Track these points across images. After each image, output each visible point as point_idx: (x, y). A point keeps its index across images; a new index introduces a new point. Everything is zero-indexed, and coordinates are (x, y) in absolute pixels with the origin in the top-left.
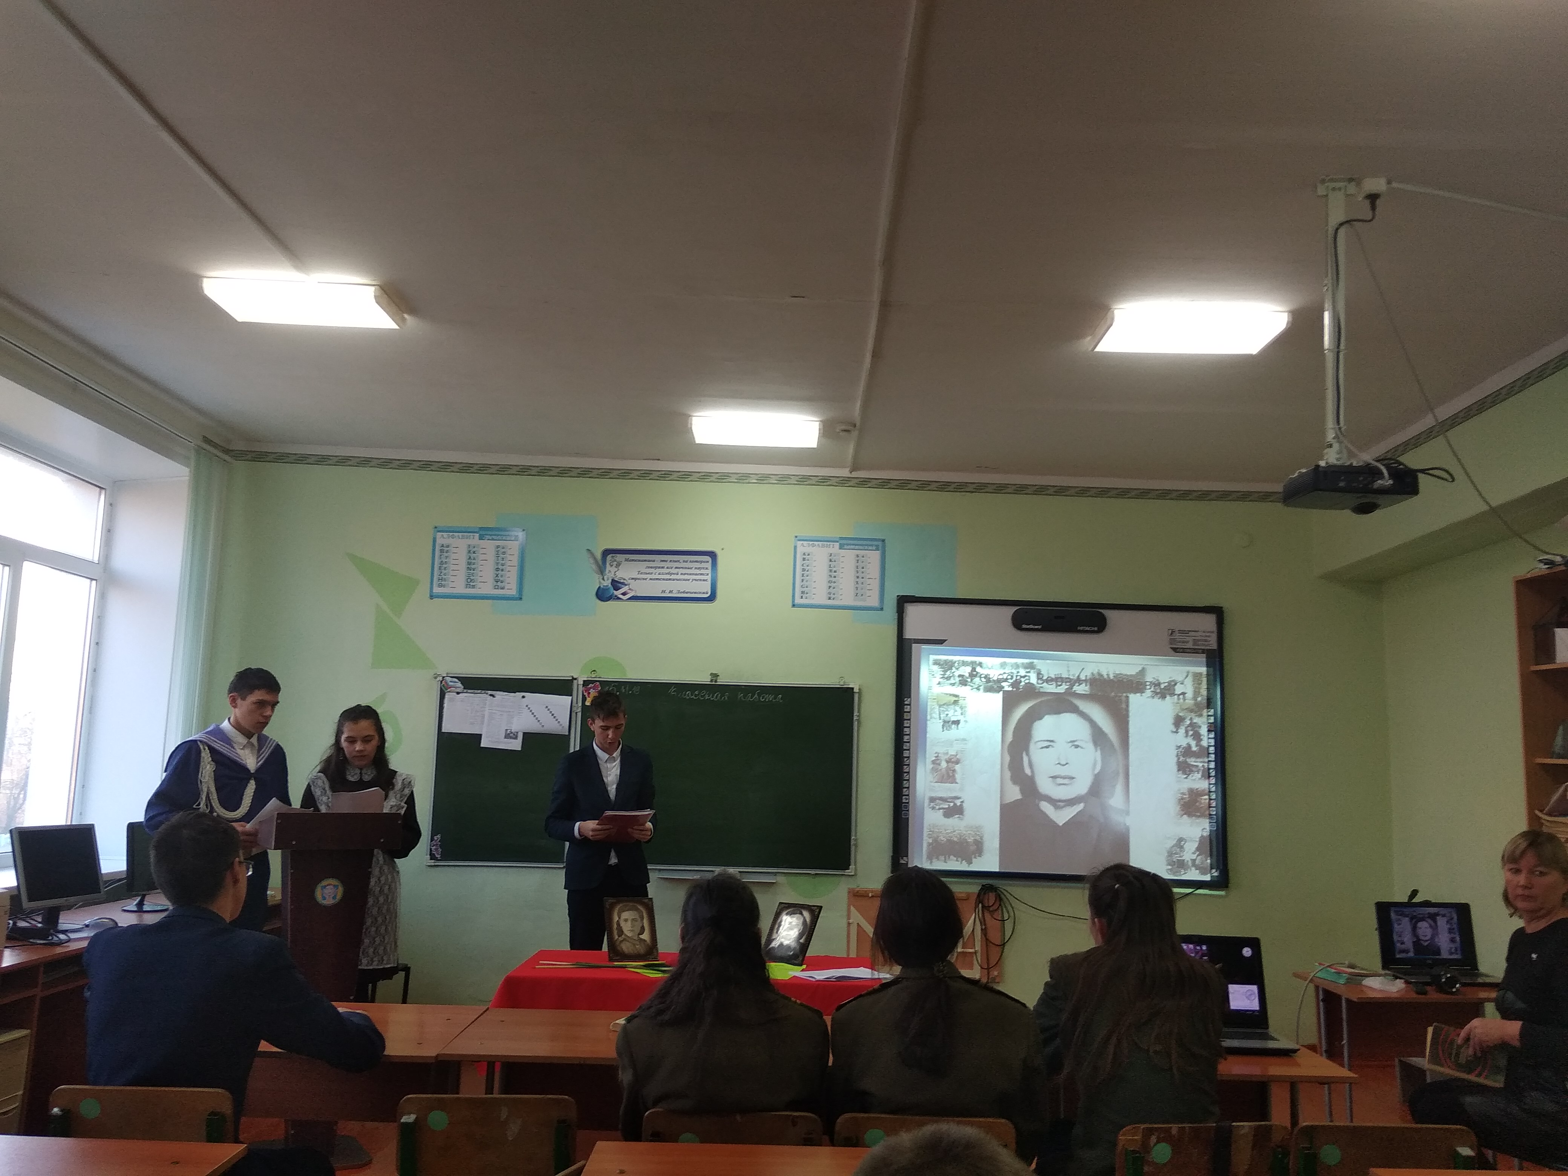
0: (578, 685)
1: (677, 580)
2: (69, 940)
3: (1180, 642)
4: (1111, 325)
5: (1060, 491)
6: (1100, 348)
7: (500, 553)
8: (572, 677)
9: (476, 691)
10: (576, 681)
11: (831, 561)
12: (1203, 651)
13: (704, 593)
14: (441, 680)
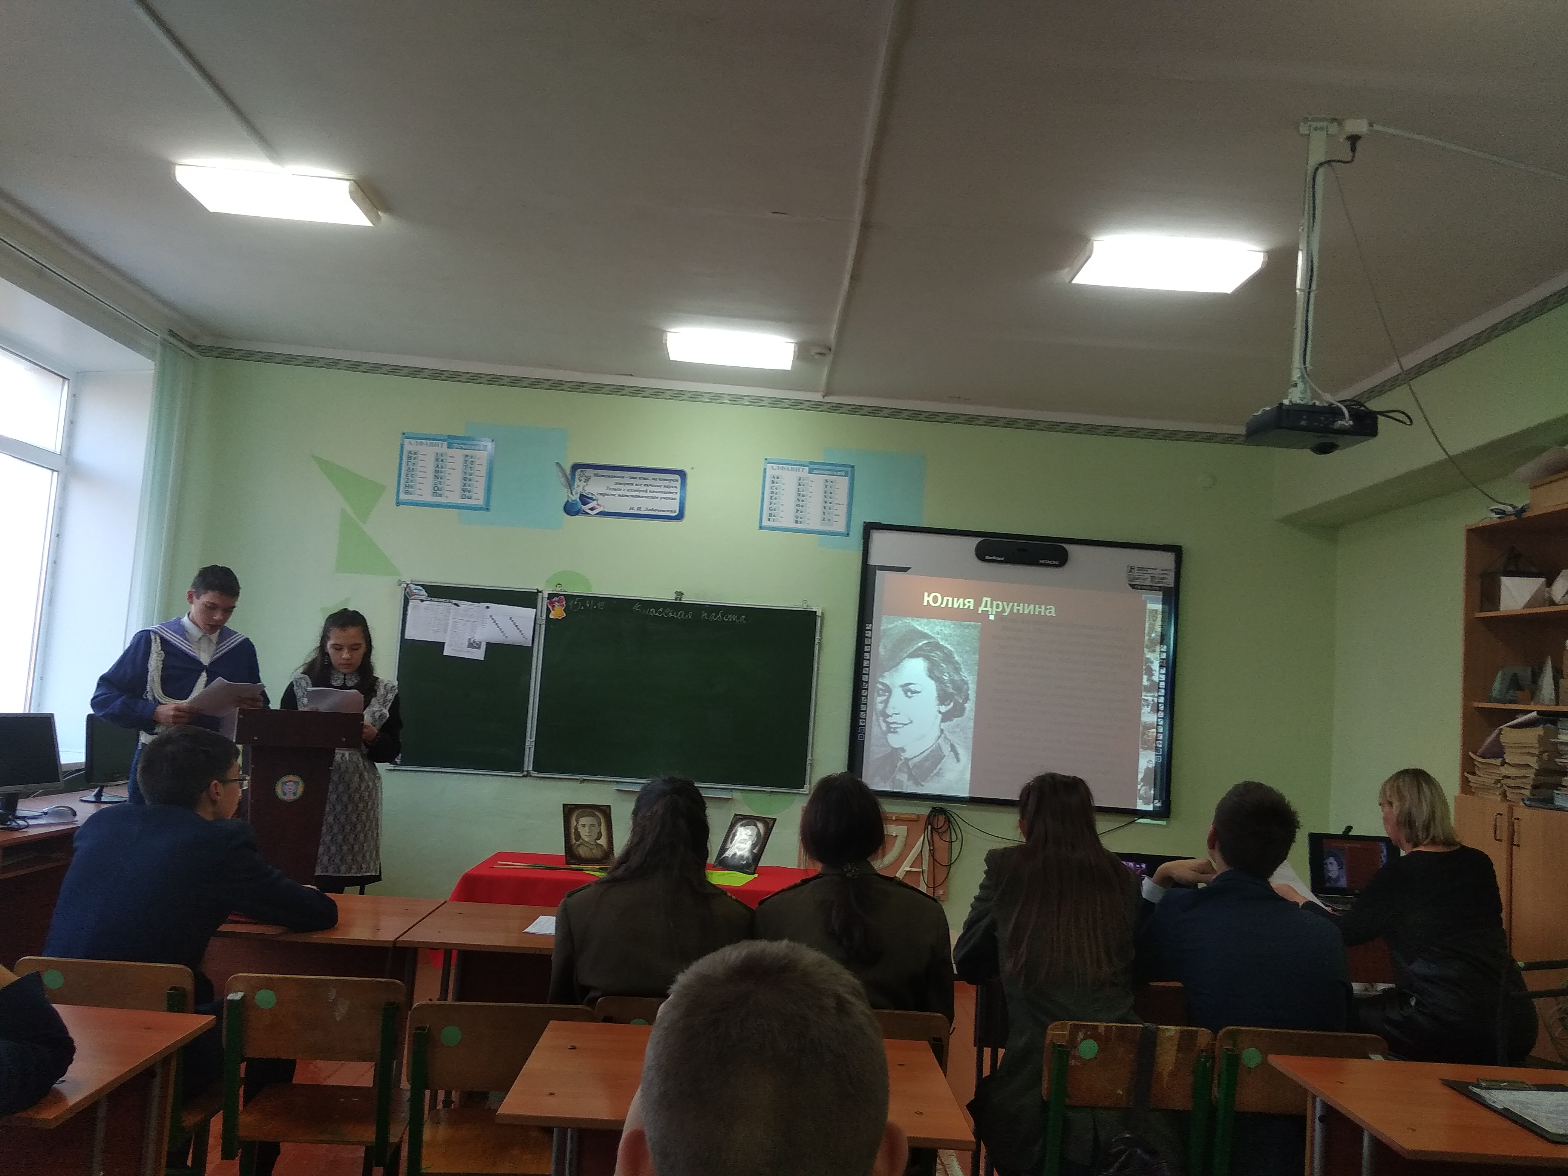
0: (543, 597)
1: (646, 497)
2: (28, 826)
3: (1138, 579)
4: (1090, 257)
5: (1031, 425)
6: (1078, 280)
7: (468, 462)
8: (537, 589)
9: (440, 600)
10: (541, 594)
11: (800, 485)
12: (1160, 589)
13: (672, 511)
14: (405, 587)
